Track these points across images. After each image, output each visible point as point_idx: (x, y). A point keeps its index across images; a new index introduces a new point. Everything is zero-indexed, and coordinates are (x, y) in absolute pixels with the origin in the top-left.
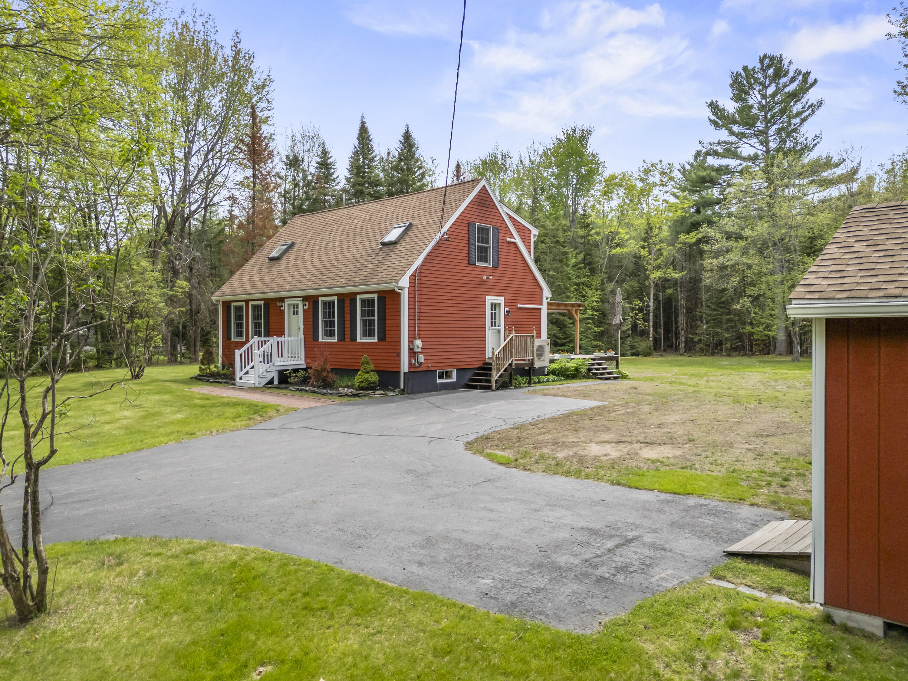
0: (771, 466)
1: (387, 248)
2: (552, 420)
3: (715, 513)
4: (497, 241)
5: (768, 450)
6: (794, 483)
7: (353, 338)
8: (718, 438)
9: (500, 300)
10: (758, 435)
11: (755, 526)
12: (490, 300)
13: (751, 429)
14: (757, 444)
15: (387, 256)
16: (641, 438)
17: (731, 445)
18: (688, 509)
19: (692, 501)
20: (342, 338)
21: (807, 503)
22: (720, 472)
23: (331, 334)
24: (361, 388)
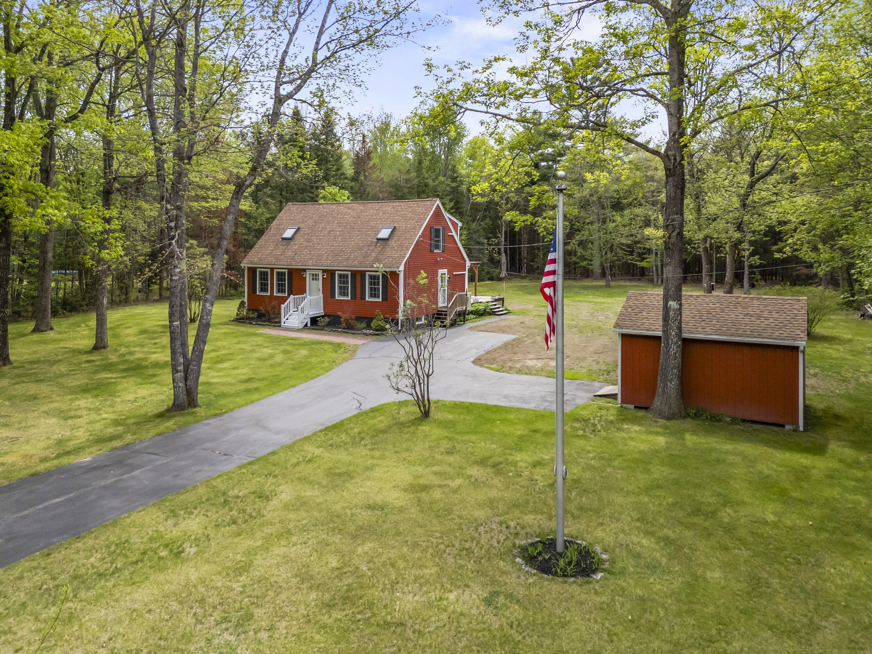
0: (603, 367)
1: (381, 242)
2: (500, 348)
3: (587, 385)
4: (444, 236)
5: (601, 360)
6: (612, 374)
7: (363, 297)
8: (579, 355)
9: (445, 271)
10: (596, 353)
11: (601, 388)
12: (441, 271)
13: (592, 349)
14: (596, 357)
15: (384, 248)
16: (546, 356)
17: (585, 358)
18: (578, 384)
19: (578, 382)
20: (354, 297)
21: (617, 380)
22: (584, 371)
23: (345, 294)
24: (377, 330)
